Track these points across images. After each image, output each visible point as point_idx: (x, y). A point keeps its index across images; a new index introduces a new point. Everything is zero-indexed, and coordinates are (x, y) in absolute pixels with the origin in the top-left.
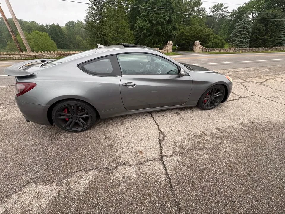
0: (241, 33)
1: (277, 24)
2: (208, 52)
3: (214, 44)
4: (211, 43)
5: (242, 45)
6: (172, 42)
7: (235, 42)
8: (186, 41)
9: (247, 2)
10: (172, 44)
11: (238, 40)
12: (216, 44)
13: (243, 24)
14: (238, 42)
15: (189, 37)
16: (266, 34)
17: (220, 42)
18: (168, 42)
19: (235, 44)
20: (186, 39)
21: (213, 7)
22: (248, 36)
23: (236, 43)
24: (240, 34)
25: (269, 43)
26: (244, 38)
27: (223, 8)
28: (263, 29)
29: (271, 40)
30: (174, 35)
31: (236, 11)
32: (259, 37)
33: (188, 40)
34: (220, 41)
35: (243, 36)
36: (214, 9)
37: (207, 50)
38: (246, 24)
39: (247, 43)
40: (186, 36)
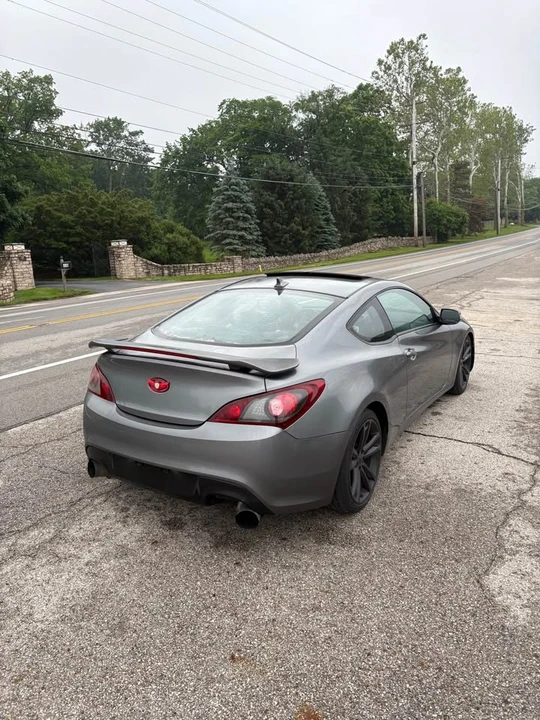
0: (234, 215)
1: (304, 196)
2: (170, 275)
3: (174, 249)
4: (165, 247)
5: (248, 250)
6: (23, 247)
7: (227, 241)
8: (67, 242)
9: (195, 128)
10: (28, 254)
11: (235, 235)
12: (180, 249)
13: (227, 190)
14: (236, 242)
15: (79, 229)
16: (291, 218)
17: (188, 242)
18: (8, 248)
19: (231, 247)
20: (68, 235)
21: (91, 126)
22: (252, 224)
23: (230, 244)
24: (231, 217)
25: (306, 242)
26: (245, 229)
27: (126, 133)
28: (280, 206)
29: (307, 233)
30: (20, 219)
31: (177, 150)
32: (279, 225)
33: (77, 239)
34: (185, 239)
35: (241, 224)
36: (97, 131)
37: (162, 269)
38: (236, 191)
39: (257, 242)
40: (64, 225)
